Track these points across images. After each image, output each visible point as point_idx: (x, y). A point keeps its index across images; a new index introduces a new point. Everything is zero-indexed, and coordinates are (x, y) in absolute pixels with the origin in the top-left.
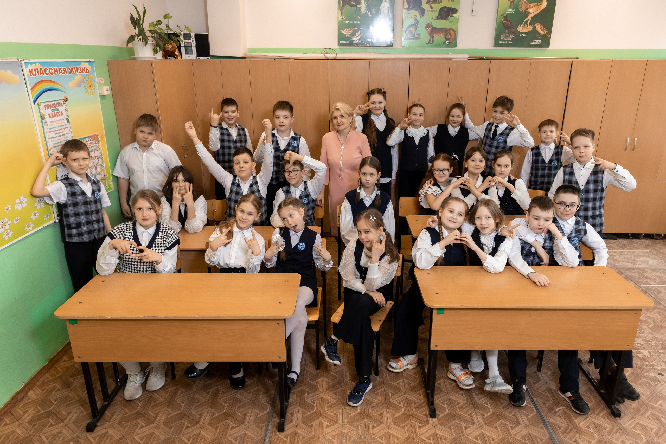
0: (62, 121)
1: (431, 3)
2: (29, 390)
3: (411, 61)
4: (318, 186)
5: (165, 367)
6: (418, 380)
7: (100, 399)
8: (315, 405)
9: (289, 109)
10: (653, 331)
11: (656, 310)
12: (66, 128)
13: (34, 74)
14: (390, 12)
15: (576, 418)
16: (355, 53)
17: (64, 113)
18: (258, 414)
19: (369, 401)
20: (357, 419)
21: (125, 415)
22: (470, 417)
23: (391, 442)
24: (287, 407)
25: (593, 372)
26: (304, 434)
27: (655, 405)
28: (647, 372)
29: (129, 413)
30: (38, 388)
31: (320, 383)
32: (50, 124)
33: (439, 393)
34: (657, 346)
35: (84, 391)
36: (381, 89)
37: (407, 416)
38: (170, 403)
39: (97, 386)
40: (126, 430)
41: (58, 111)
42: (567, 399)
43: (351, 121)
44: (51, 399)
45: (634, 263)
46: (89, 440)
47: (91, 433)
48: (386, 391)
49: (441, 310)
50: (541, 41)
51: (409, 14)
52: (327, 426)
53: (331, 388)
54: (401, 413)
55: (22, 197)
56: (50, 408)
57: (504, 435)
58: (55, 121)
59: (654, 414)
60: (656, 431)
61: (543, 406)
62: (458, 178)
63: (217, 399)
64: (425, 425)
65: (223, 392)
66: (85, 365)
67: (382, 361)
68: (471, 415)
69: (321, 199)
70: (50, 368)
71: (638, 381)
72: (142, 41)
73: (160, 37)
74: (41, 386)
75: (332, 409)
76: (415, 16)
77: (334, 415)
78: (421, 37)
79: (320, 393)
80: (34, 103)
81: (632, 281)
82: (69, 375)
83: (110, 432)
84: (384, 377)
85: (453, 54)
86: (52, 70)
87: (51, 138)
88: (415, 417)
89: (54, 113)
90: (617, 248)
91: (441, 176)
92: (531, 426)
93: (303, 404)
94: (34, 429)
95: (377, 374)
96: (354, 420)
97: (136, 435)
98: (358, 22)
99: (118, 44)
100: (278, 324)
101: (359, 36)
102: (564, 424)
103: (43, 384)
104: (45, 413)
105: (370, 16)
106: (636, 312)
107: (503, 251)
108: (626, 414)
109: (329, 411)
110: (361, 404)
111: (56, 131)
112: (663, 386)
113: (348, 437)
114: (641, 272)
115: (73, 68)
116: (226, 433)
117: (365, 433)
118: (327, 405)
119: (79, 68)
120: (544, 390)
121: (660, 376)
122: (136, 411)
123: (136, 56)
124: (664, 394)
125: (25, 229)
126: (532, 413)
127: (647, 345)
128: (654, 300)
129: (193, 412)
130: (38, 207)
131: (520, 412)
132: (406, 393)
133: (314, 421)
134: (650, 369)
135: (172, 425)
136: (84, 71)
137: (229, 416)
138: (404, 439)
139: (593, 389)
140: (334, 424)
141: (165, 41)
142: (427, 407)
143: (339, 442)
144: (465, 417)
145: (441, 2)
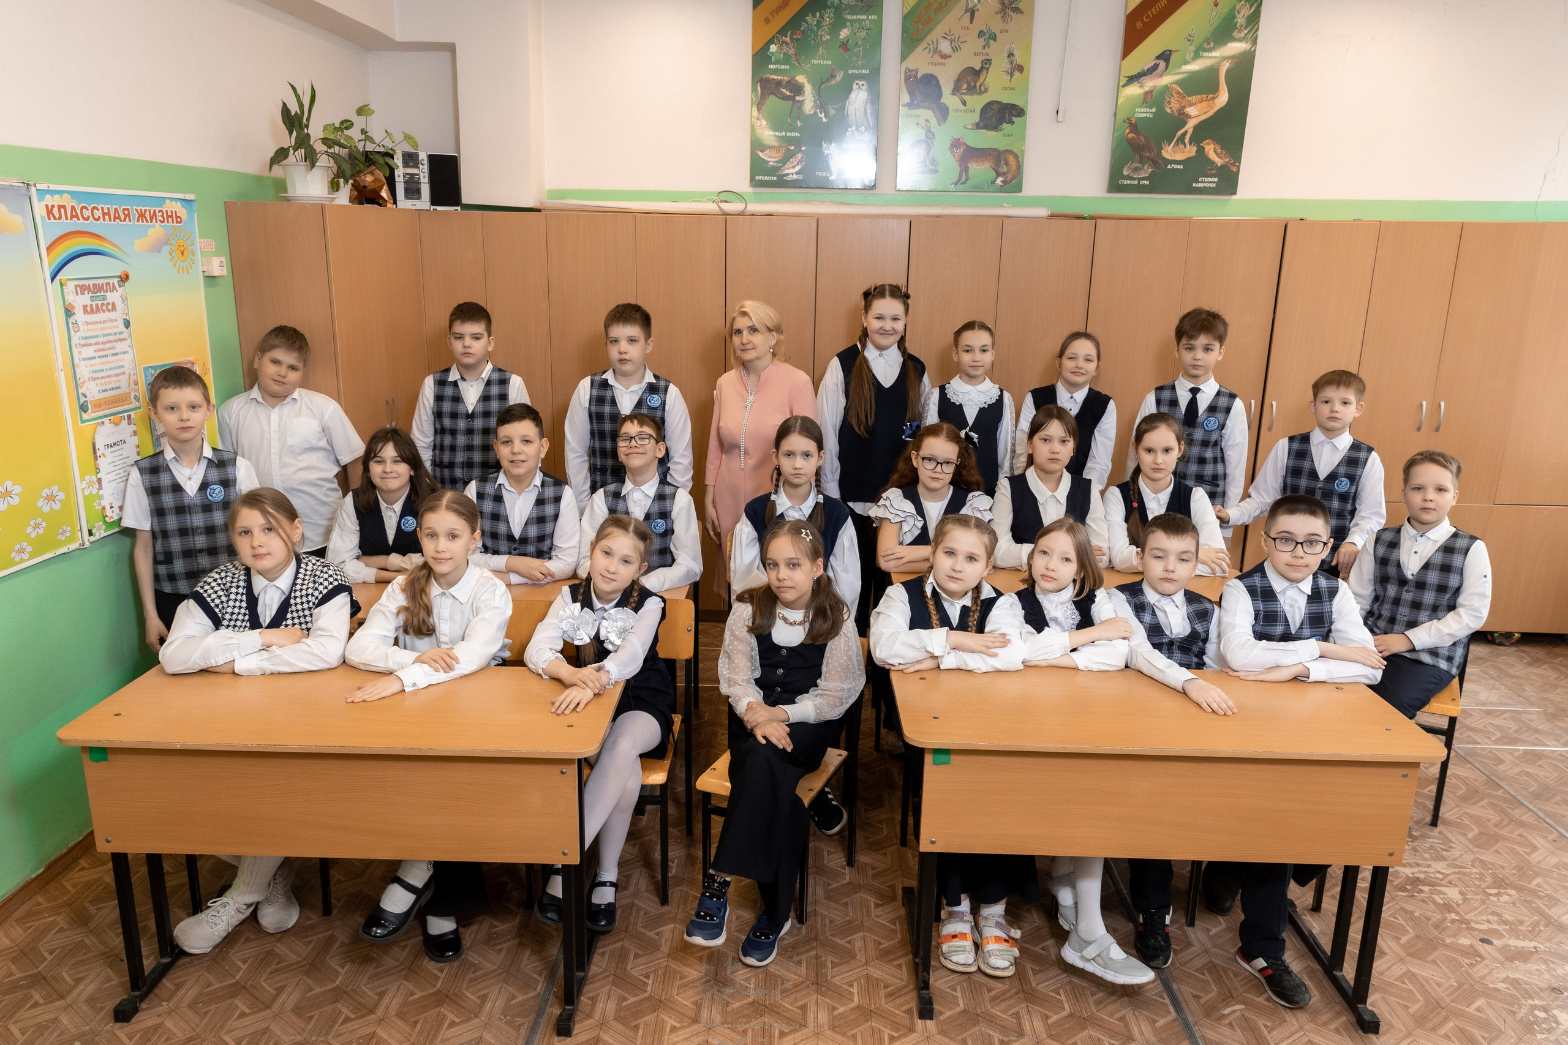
0: (114, 324)
1: (963, 94)
3: (913, 223)
6: (899, 935)
7: (152, 954)
8: (650, 982)
9: (642, 322)
10: (1476, 846)
11: (1486, 801)
12: (121, 340)
13: (57, 216)
15: (1269, 1033)
16: (789, 202)
17: (119, 306)
18: (514, 997)
20: (744, 1016)
21: (207, 990)
22: (1014, 1020)
24: (582, 982)
25: (1322, 932)
27: (1468, 1010)
28: (1454, 936)
29: (217, 985)
30: (15, 924)
31: (667, 935)
32: (85, 327)
34: (1482, 878)
35: (117, 935)
36: (898, 288)
37: (865, 1013)
38: (314, 965)
39: (149, 924)
40: (205, 1021)
41: (105, 302)
42: (1256, 974)
43: (773, 342)
44: (42, 949)
46: (119, 1039)
47: (125, 1024)
48: (821, 956)
49: (944, 753)
50: (1216, 180)
51: (912, 116)
52: (673, 1029)
54: (853, 1005)
55: (8, 484)
56: (37, 968)
58: (97, 323)
59: (1461, 1030)
61: (1193, 1004)
64: (904, 1035)
66: (120, 861)
67: (816, 890)
68: (1017, 1015)
70: (48, 883)
71: (1431, 954)
72: (305, 161)
73: (348, 156)
74: (22, 920)
75: (690, 993)
76: (927, 121)
77: (691, 1006)
78: (942, 168)
79: (664, 957)
80: (52, 280)
82: (89, 899)
83: (169, 1024)
84: (819, 926)
85: (1013, 207)
86: (98, 210)
87: (84, 359)
88: (884, 1015)
89: (97, 305)
93: (622, 980)
96: (738, 1018)
97: (228, 1032)
98: (796, 134)
99: (252, 169)
100: (562, 773)
102: (1239, 1042)
103: (29, 915)
104: (24, 978)
105: (824, 120)
106: (1405, 771)
108: (1391, 1026)
109: (682, 995)
111: (97, 344)
112: (1491, 967)
115: (146, 211)
116: (435, 1036)
118: (679, 983)
119: (160, 211)
120: (1199, 966)
121: (1485, 945)
122: (233, 981)
123: (290, 193)
124: (1491, 986)
125: (12, 556)
126: (1163, 1017)
127: (1458, 876)
128: (1485, 777)
129: (363, 988)
130: (46, 509)
131: (1136, 1013)
132: (866, 964)
133: (644, 1016)
134: (1460, 930)
135: (312, 1014)
136: (170, 219)
137: (447, 999)
139: (1319, 968)
140: (690, 1025)
141: (358, 165)
142: (913, 995)
144: (1002, 1019)
145: (986, 91)
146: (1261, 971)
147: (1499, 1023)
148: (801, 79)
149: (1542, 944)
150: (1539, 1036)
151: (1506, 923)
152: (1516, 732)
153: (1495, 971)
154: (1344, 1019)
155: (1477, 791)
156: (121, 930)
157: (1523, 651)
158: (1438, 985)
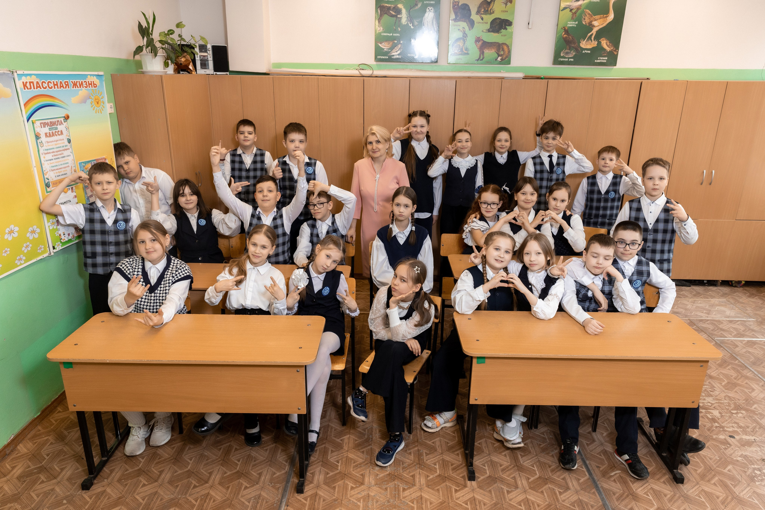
0: (62, 141)
1: (482, 14)
2: (19, 444)
3: (457, 80)
4: (348, 220)
5: (171, 420)
6: (457, 439)
7: (97, 455)
8: (340, 464)
10: (726, 389)
11: (730, 366)
12: (66, 149)
13: (29, 87)
15: (633, 484)
16: (395, 69)
17: (65, 132)
18: (275, 474)
19: (400, 461)
20: (386, 481)
21: (126, 473)
22: (513, 480)
23: (424, 506)
24: (307, 466)
26: (326, 496)
27: (724, 471)
28: (717, 434)
29: (130, 470)
30: (28, 441)
31: (346, 441)
32: (47, 144)
33: (480, 454)
34: (729, 405)
35: (80, 446)
36: (424, 112)
37: (443, 478)
38: (177, 459)
39: (95, 440)
40: (126, 489)
41: (57, 131)
42: (624, 462)
43: (387, 147)
44: (43, 454)
45: (708, 314)
46: (85, 499)
47: (87, 491)
48: (420, 450)
49: (481, 359)
50: (606, 58)
51: (456, 25)
52: (352, 488)
53: (358, 446)
54: (436, 474)
55: (12, 226)
56: (41, 463)
57: (551, 501)
58: (53, 141)
59: (721, 481)
60: (722, 499)
61: (597, 470)
62: (507, 213)
63: (229, 456)
64: (462, 489)
65: (236, 449)
66: (81, 415)
67: (416, 418)
68: (514, 478)
69: (351, 235)
70: (43, 420)
72: (151, 53)
73: (172, 48)
74: (32, 439)
75: (359, 470)
77: (360, 476)
78: (470, 52)
79: (346, 452)
80: (28, 121)
81: (706, 333)
82: (64, 427)
83: (109, 490)
84: (418, 435)
85: (506, 72)
86: (51, 83)
87: (47, 161)
88: (452, 479)
89: (52, 132)
90: (690, 296)
91: (488, 210)
92: (582, 492)
93: (326, 464)
94: (23, 486)
95: (410, 432)
96: (383, 482)
97: (138, 494)
98: (398, 35)
99: (124, 56)
100: (298, 371)
101: (399, 50)
102: (619, 489)
103: (35, 436)
104: (35, 469)
105: (412, 27)
106: (702, 364)
107: (555, 295)
108: (689, 480)
109: (355, 471)
110: (391, 464)
111: (53, 152)
112: (734, 449)
113: (375, 500)
114: (716, 323)
115: (77, 82)
116: (238, 494)
117: (395, 496)
118: (353, 465)
119: (84, 82)
120: (599, 452)
121: (731, 439)
122: (138, 468)
123: (144, 70)
124: (735, 459)
125: (16, 262)
126: (583, 477)
127: (718, 404)
128: (729, 354)
129: (202, 470)
130: (31, 238)
131: (570, 475)
132: (442, 453)
133: (337, 482)
134: (720, 431)
135: (178, 484)
136: (90, 86)
137: (242, 475)
138: (438, 503)
139: (655, 451)
140: (360, 486)
141: (177, 53)
142: (465, 469)
143: (365, 506)
144: (508, 480)
145: (493, 12)
146: (626, 461)
147: (739, 477)
148: (400, 6)
149: (758, 438)
150: (757, 483)
151: (741, 427)
152: (743, 331)
153: (736, 452)
154: (667, 476)
155: (726, 361)
156: (82, 443)
157: (746, 290)
158: (710, 459)
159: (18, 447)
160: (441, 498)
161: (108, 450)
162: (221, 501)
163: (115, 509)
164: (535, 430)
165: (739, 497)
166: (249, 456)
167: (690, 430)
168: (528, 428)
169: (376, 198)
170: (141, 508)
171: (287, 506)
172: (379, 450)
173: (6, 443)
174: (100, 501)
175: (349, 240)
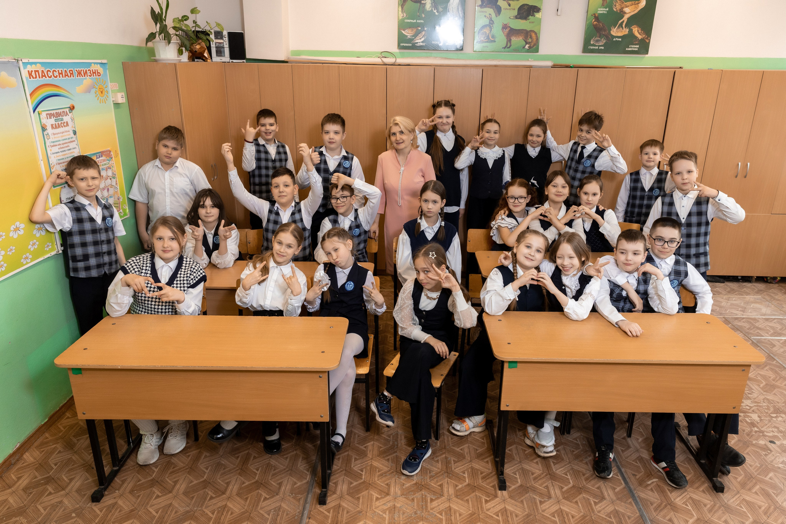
0: (68, 133)
2: (25, 452)
3: (483, 68)
4: (371, 215)
5: (186, 427)
6: (486, 445)
7: (108, 464)
8: (364, 473)
9: (341, 123)
10: (764, 391)
11: (768, 367)
12: (72, 142)
13: (34, 76)
14: (460, 9)
15: (671, 493)
16: (418, 57)
17: (70, 123)
18: (295, 483)
19: (427, 469)
20: (412, 491)
21: (138, 483)
22: (546, 490)
23: (453, 518)
24: (330, 475)
26: (350, 508)
27: (766, 479)
28: (757, 440)
29: (143, 481)
30: (35, 449)
31: (370, 448)
32: (53, 136)
33: (510, 461)
34: (768, 408)
35: (89, 454)
36: (449, 101)
37: (472, 488)
38: (192, 469)
39: (106, 448)
40: (139, 501)
41: (63, 122)
42: (661, 470)
43: (412, 138)
44: (51, 463)
45: (744, 311)
46: (95, 512)
47: (97, 503)
48: (448, 458)
49: (513, 363)
51: (482, 12)
52: (377, 499)
53: (383, 454)
54: (465, 484)
55: (18, 223)
56: (49, 473)
57: (586, 511)
58: (59, 133)
59: (763, 489)
60: (764, 509)
61: (633, 478)
62: (537, 208)
63: (248, 465)
64: (492, 499)
65: (255, 457)
66: (91, 423)
67: (443, 422)
68: (547, 487)
69: (374, 230)
70: (50, 426)
71: (746, 449)
72: (165, 40)
73: (186, 35)
74: (39, 447)
75: (384, 479)
76: (490, 14)
77: (385, 486)
78: (496, 40)
79: (370, 460)
80: (34, 112)
81: (741, 332)
82: (73, 434)
83: (120, 502)
84: (446, 441)
85: (534, 60)
86: (56, 72)
87: (53, 153)
88: (482, 489)
89: (58, 124)
90: (724, 292)
91: (516, 205)
92: (618, 502)
93: (349, 472)
94: (29, 498)
95: (437, 438)
96: (409, 492)
97: (151, 506)
98: (421, 21)
99: (136, 43)
100: (320, 377)
101: (423, 37)
102: (656, 499)
103: (42, 444)
104: (43, 479)
105: (436, 14)
106: (743, 368)
107: (589, 294)
108: (730, 488)
109: (380, 480)
110: (418, 473)
111: (60, 145)
112: (775, 456)
113: (401, 512)
114: (752, 321)
115: (81, 70)
116: (257, 506)
117: (422, 508)
118: (378, 474)
119: (89, 70)
120: (634, 458)
121: (772, 444)
122: (152, 478)
123: (157, 57)
124: (776, 466)
125: (22, 261)
126: (619, 486)
127: (756, 407)
129: (218, 480)
130: (38, 235)
131: (605, 484)
132: (471, 461)
133: (362, 492)
134: (759, 436)
135: (193, 495)
136: (94, 74)
137: (262, 485)
138: (468, 515)
139: (693, 458)
140: (385, 497)
141: (192, 40)
142: (495, 477)
143: (391, 518)
144: (540, 490)
146: (663, 468)
147: (781, 486)
151: (781, 432)
152: (780, 330)
153: (777, 458)
154: (706, 485)
156: (92, 451)
157: (781, 286)
158: (751, 466)
159: (25, 456)
160: (471, 509)
161: (120, 458)
162: (239, 514)
163: (127, 523)
164: (568, 435)
165: (782, 507)
166: (268, 465)
167: (729, 435)
168: (561, 433)
169: (400, 192)
170: (155, 521)
171: (309, 518)
172: (405, 458)
173: (11, 451)
174: (111, 514)
175: (372, 235)
